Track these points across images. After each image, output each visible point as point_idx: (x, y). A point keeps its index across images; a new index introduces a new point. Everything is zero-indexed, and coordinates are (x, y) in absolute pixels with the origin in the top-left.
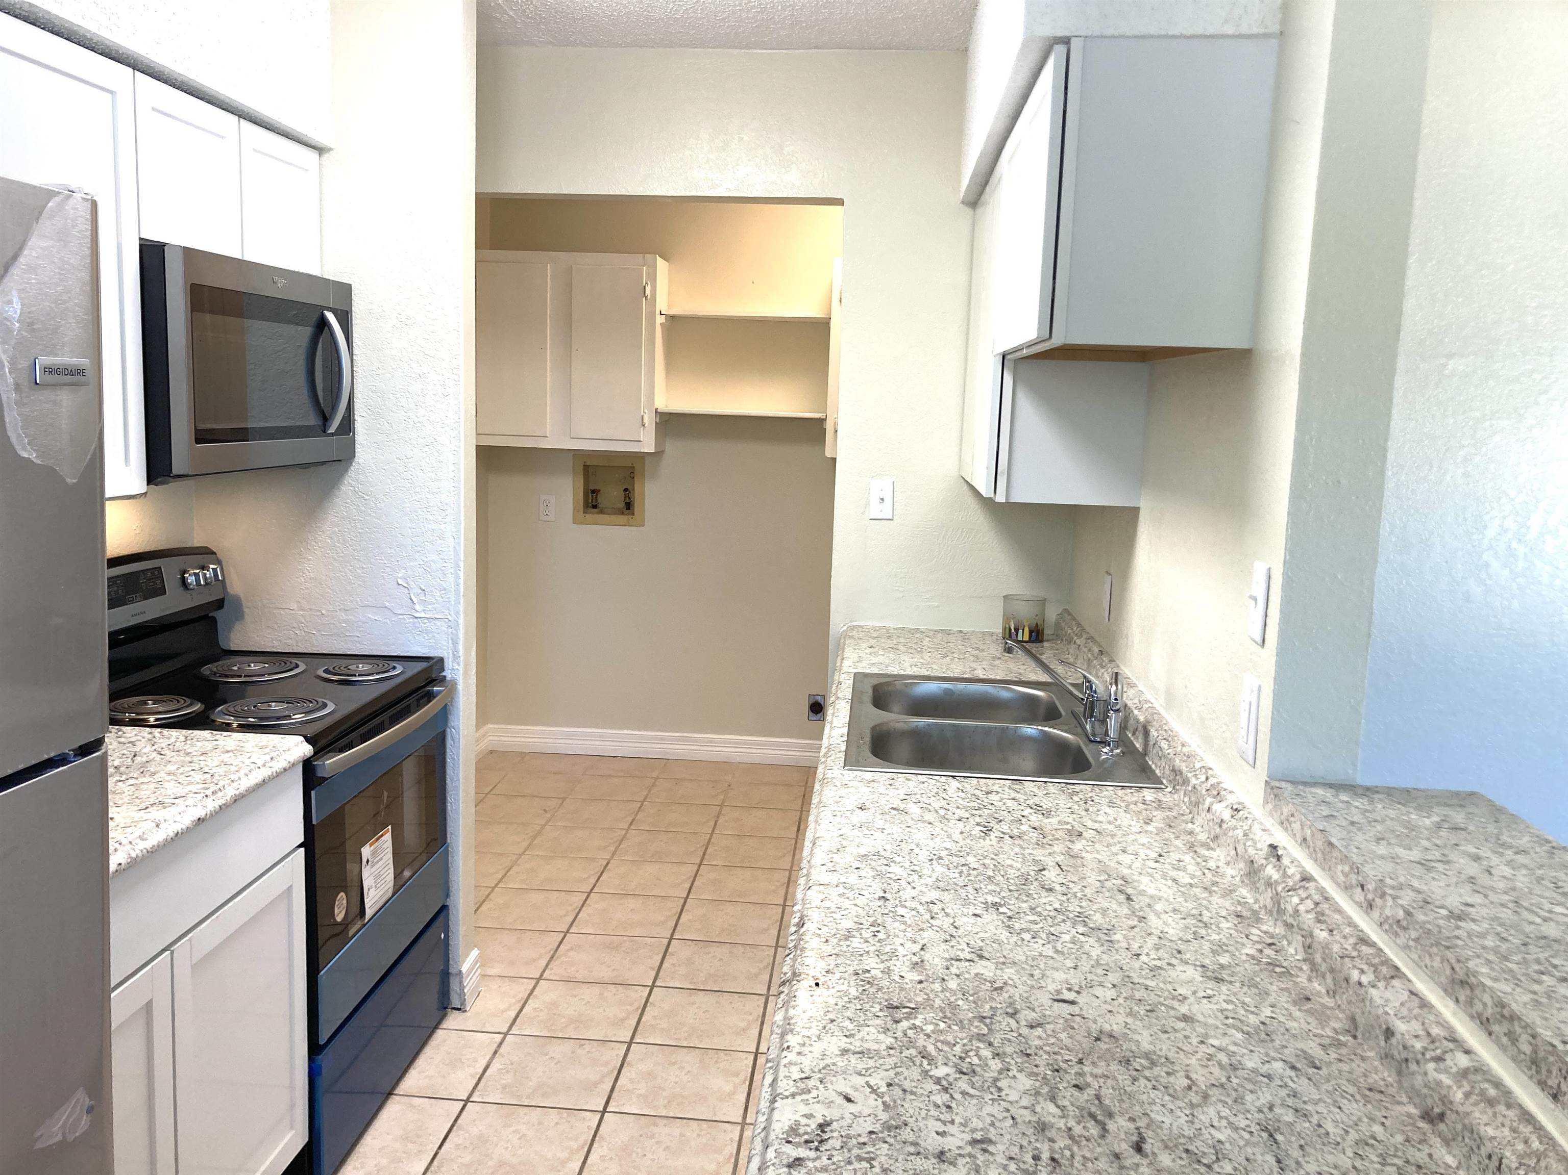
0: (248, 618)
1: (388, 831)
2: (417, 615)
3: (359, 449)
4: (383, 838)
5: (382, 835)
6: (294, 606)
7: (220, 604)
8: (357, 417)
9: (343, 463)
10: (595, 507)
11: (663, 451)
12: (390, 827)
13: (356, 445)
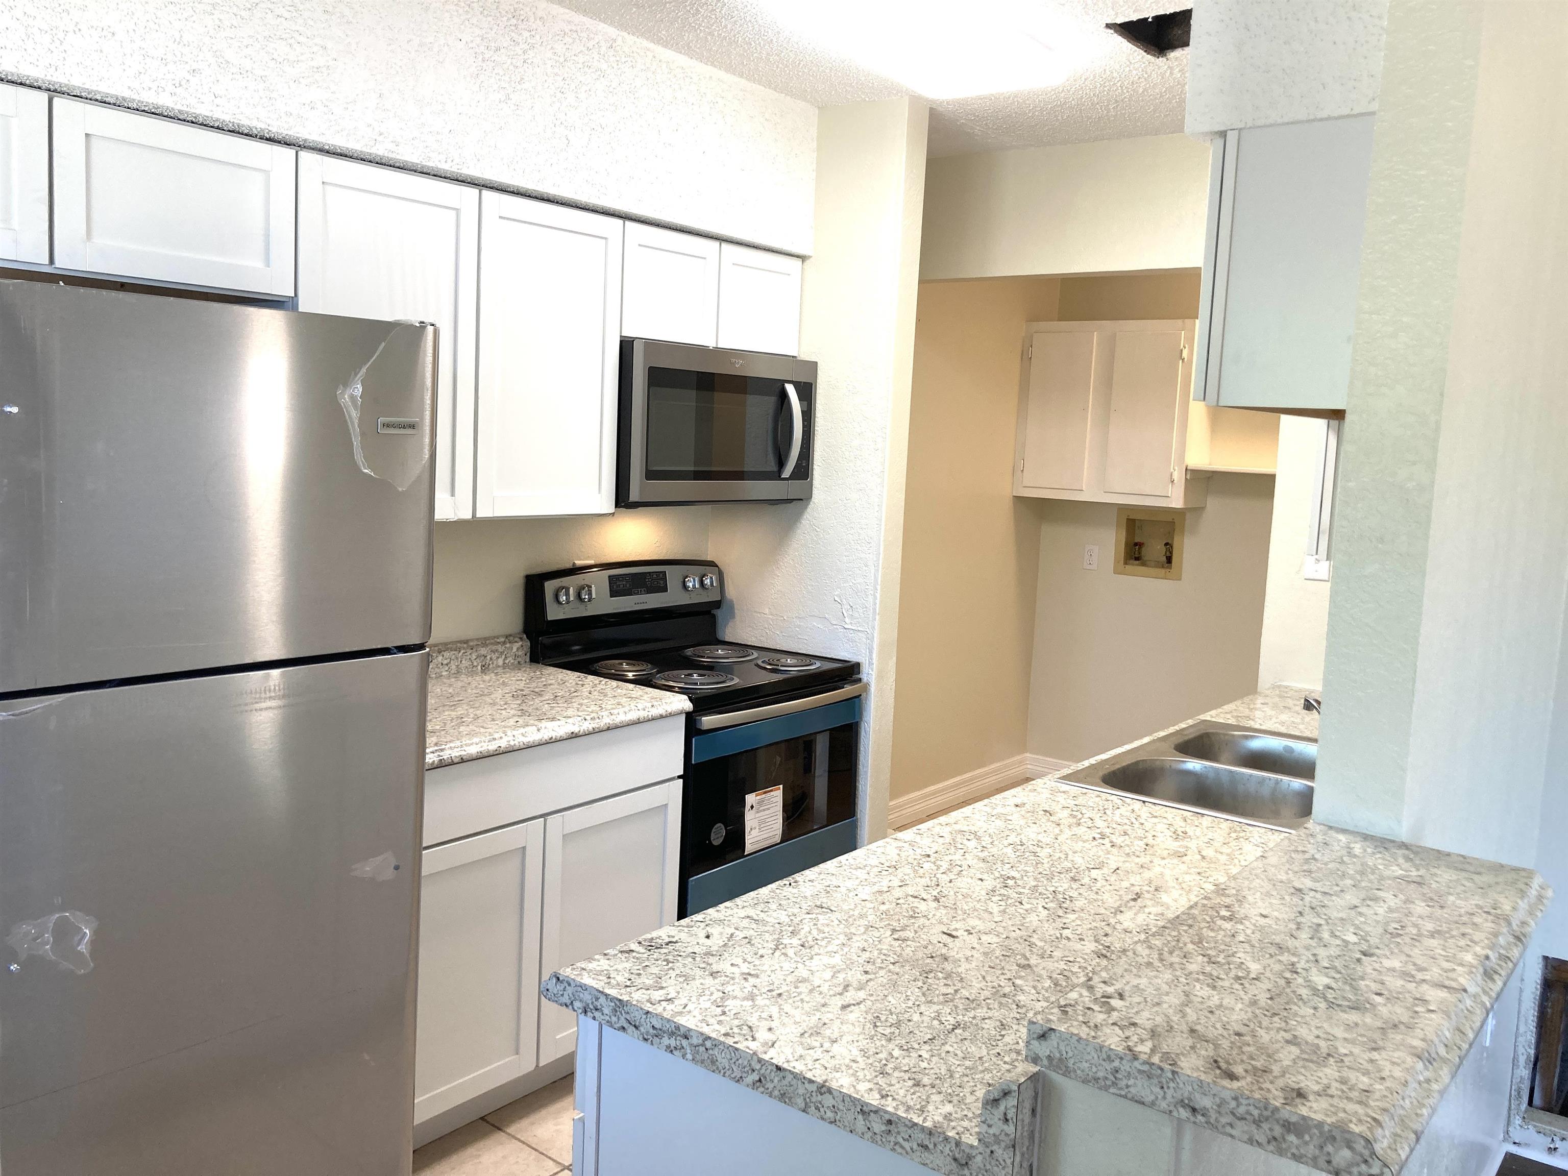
0: (738, 618)
1: (779, 789)
2: (846, 626)
3: (815, 491)
4: (772, 793)
5: (771, 791)
6: (767, 611)
7: (718, 604)
8: (815, 467)
9: (804, 501)
10: (1137, 559)
11: (1202, 509)
12: (781, 786)
13: (814, 488)
